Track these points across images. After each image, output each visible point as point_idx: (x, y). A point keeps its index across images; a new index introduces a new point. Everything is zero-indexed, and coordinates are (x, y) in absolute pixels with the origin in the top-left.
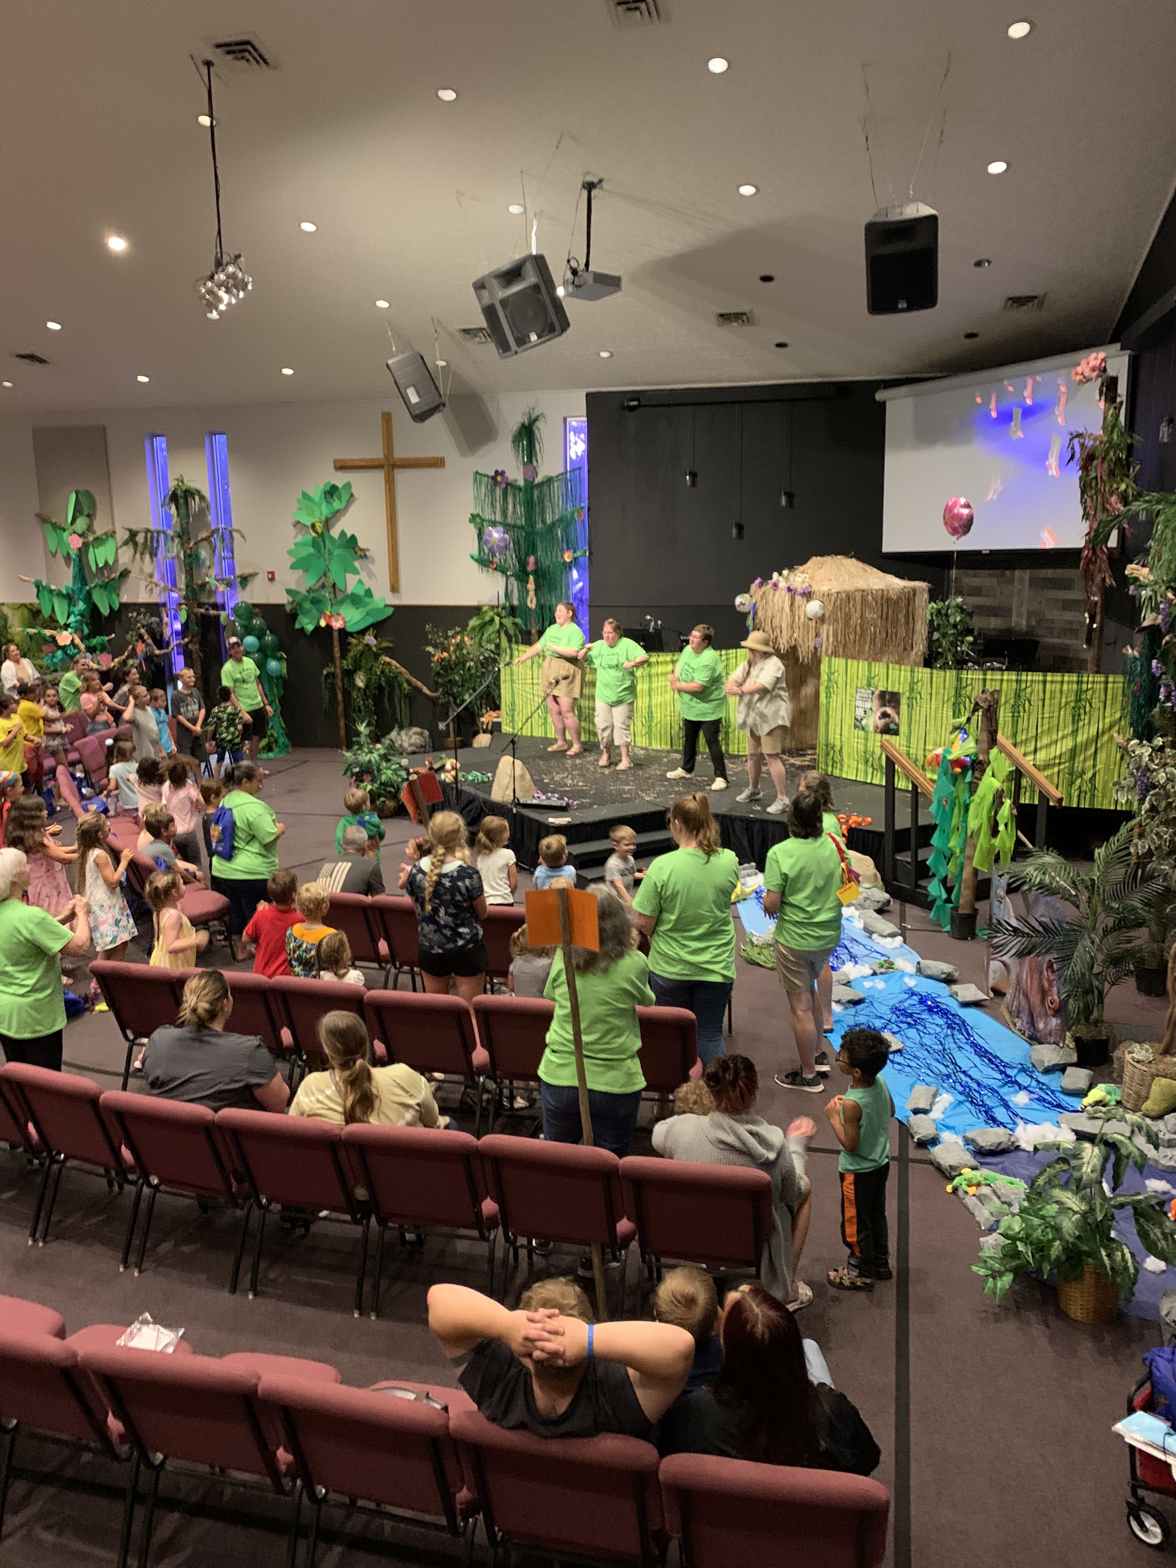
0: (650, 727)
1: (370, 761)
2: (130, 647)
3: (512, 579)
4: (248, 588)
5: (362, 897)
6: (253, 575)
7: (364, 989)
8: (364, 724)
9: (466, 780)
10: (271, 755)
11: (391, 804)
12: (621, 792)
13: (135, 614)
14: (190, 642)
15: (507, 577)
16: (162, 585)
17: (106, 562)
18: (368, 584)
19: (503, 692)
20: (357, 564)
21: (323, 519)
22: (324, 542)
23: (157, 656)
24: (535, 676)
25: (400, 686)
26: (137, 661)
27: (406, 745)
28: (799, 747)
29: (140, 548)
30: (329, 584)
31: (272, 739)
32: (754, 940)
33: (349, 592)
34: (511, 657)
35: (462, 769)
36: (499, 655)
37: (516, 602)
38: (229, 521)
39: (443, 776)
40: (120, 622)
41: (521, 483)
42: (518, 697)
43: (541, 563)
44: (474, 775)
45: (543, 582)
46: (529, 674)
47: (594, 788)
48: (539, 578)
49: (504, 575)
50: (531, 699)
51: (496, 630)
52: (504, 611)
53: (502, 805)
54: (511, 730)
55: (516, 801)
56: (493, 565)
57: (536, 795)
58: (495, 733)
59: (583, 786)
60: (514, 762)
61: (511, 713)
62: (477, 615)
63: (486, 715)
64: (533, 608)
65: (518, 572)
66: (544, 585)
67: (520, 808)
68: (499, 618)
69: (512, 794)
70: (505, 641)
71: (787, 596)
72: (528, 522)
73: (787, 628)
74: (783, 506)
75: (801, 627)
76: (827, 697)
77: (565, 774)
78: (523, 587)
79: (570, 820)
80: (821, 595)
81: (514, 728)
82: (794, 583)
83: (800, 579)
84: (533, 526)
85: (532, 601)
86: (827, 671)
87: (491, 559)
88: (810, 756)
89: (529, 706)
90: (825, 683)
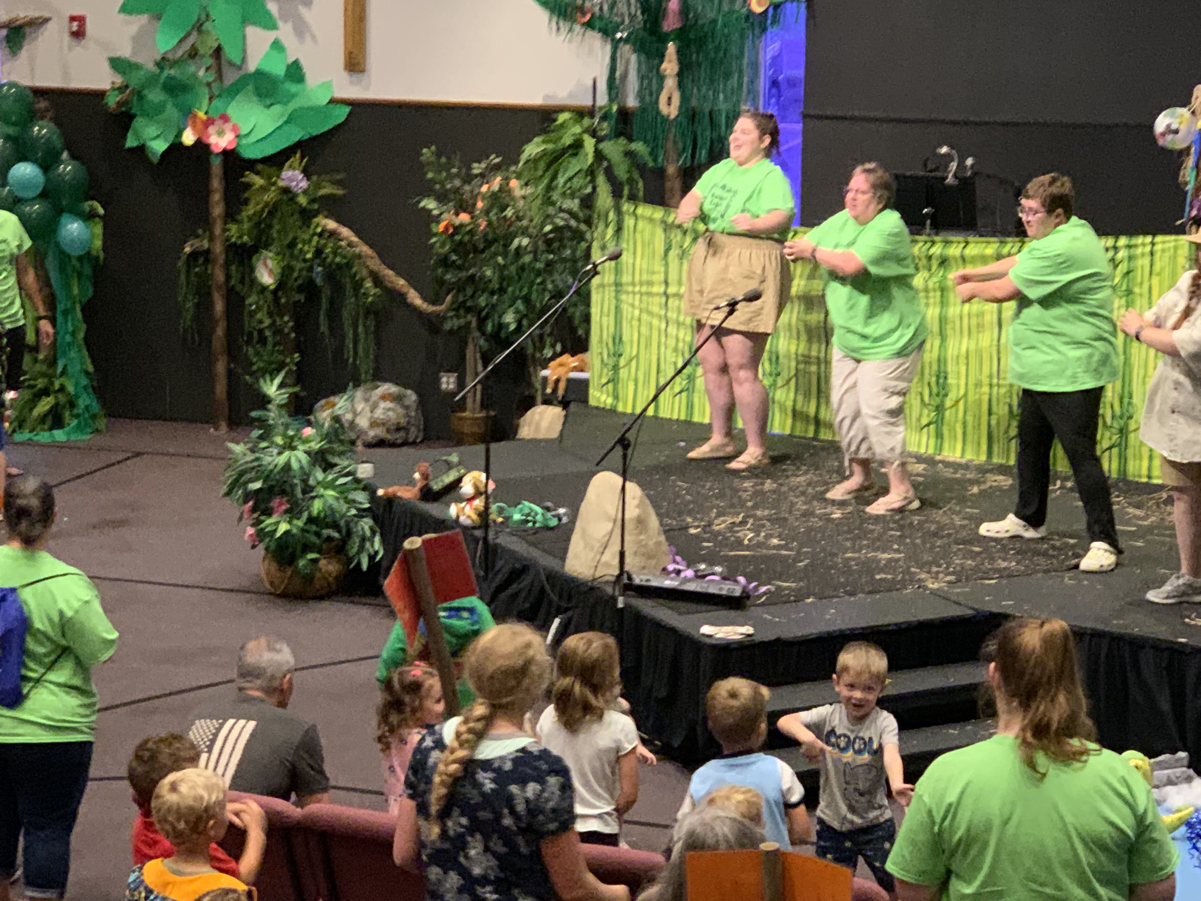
0: (940, 409)
1: (287, 467)
3: (626, 49)
4: (24, 53)
6: (39, 23)
8: (277, 381)
9: (508, 519)
10: (59, 435)
11: (329, 567)
12: (870, 568)
15: (616, 44)
18: (295, 51)
19: (595, 311)
20: (271, 6)
24: (673, 277)
25: (358, 285)
27: (363, 422)
30: (206, 48)
31: (63, 399)
33: (252, 67)
34: (619, 230)
35: (497, 496)
36: (588, 222)
37: (632, 102)
39: (453, 510)
42: (632, 326)
43: (695, 13)
44: (527, 511)
45: (698, 58)
46: (659, 272)
47: (807, 552)
48: (688, 46)
49: (609, 39)
50: (659, 331)
51: (585, 167)
52: (605, 125)
53: (592, 589)
54: (610, 401)
55: (626, 581)
56: (584, 14)
57: (671, 567)
58: (573, 407)
59: (778, 547)
60: (623, 488)
61: (611, 362)
62: (545, 131)
63: (552, 364)
64: (672, 117)
65: (642, 34)
66: (699, 65)
67: (634, 597)
68: (593, 141)
69: (616, 561)
70: (605, 195)
77: (737, 514)
78: (650, 68)
79: (751, 630)
81: (616, 397)
85: (670, 98)
87: (579, 2)
89: (655, 345)
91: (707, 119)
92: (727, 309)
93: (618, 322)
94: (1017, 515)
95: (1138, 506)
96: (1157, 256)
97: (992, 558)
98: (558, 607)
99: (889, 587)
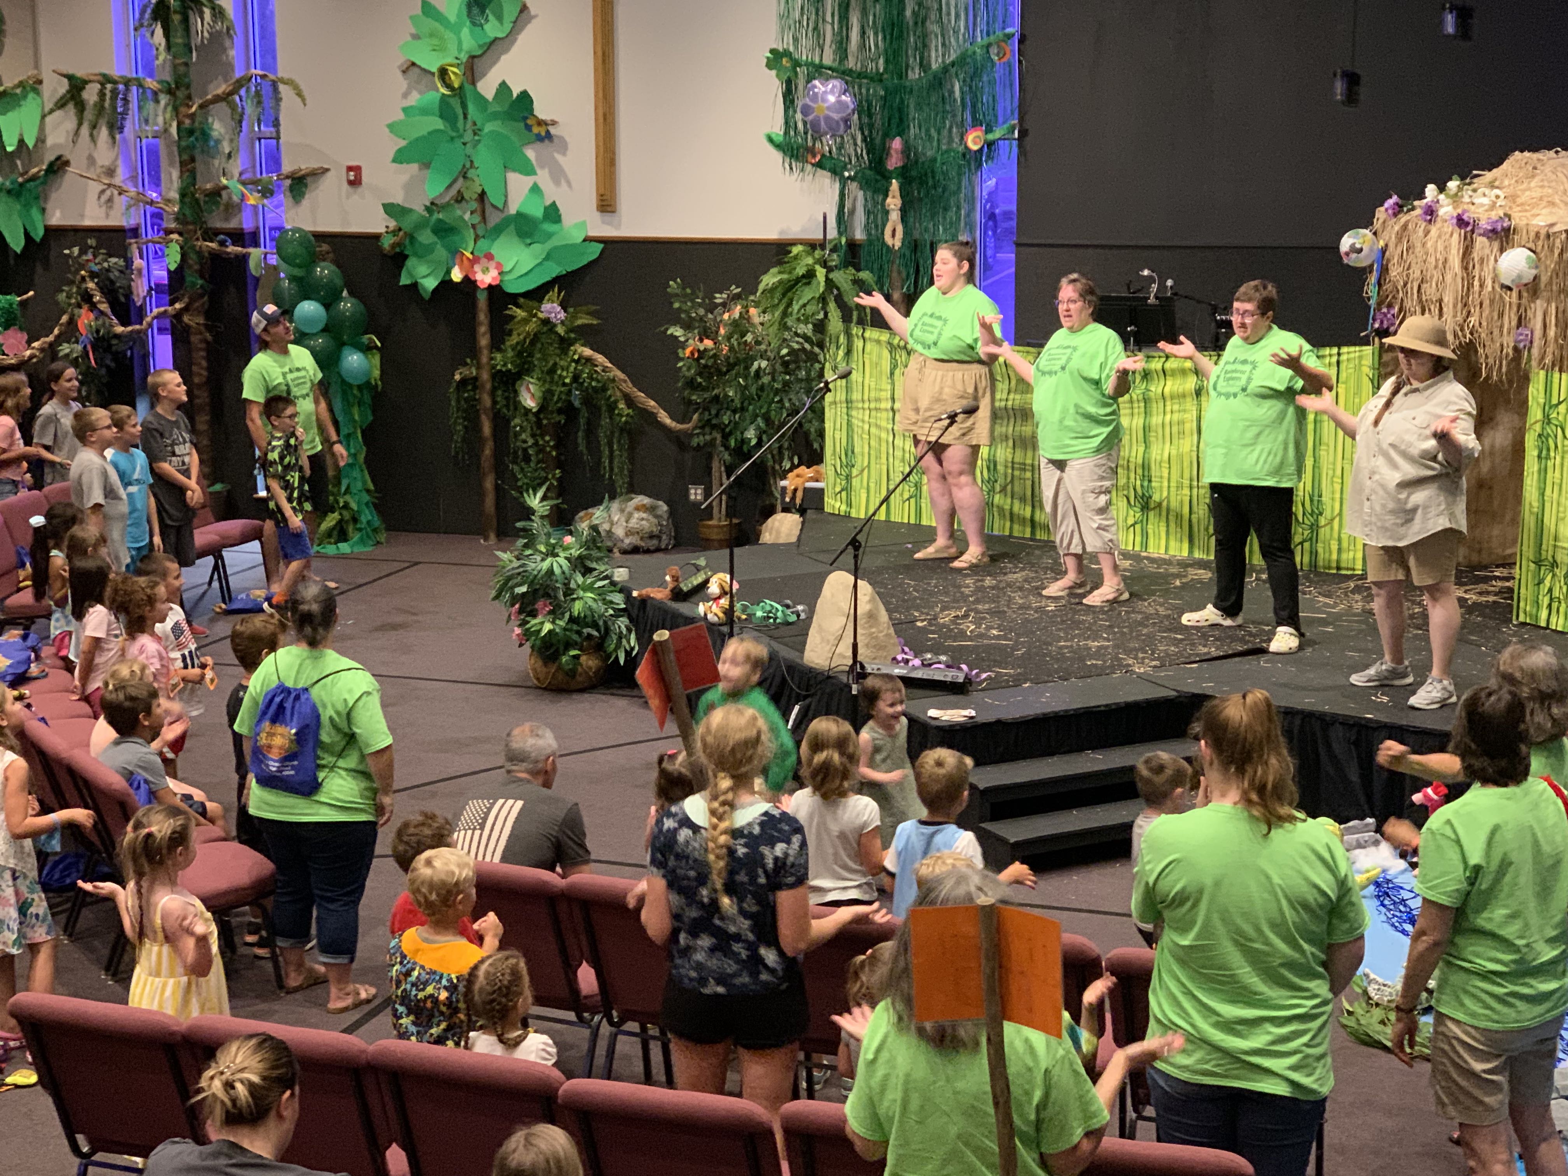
0: (1144, 510)
1: (550, 572)
2: (65, 318)
3: (853, 186)
4: (306, 202)
5: (545, 875)
6: (319, 173)
7: (557, 1074)
8: (540, 494)
9: (751, 616)
10: (344, 548)
11: (589, 662)
12: (1081, 655)
13: (76, 250)
14: (186, 309)
15: (844, 182)
16: (133, 191)
17: (21, 142)
18: (552, 193)
19: (828, 425)
20: (530, 153)
21: (464, 57)
22: (464, 106)
23: (117, 336)
25: (612, 407)
26: (79, 347)
27: (619, 532)
28: (1475, 561)
29: (89, 115)
30: (471, 194)
31: (347, 515)
32: (1372, 991)
33: (513, 210)
34: (849, 352)
35: (742, 596)
36: (821, 346)
37: (859, 235)
38: (270, 62)
39: (701, 609)
40: (47, 266)
42: (862, 438)
43: (916, 152)
44: (768, 608)
45: (919, 194)
46: (886, 390)
47: (1023, 642)
48: (910, 185)
49: (838, 178)
50: (887, 443)
51: (817, 295)
52: (835, 256)
53: (829, 677)
54: (844, 508)
55: (859, 670)
56: (814, 156)
57: (900, 657)
58: (809, 514)
59: (997, 637)
60: (855, 586)
61: (845, 471)
62: (780, 263)
63: (790, 475)
64: (897, 247)
65: (867, 172)
66: (921, 200)
68: (824, 271)
69: (850, 653)
70: (836, 320)
71: (1456, 236)
72: (891, 67)
73: (1455, 306)
74: (1449, 36)
75: (1486, 303)
76: (1539, 457)
77: (960, 608)
78: (876, 204)
79: (973, 713)
80: (1532, 235)
81: (849, 504)
82: (1473, 208)
83: (1485, 201)
84: (902, 75)
85: (894, 231)
86: (1542, 401)
87: (810, 144)
88: (1500, 584)
89: (884, 456)
90: (1538, 427)
92: (948, 421)
93: (850, 436)
94: (1215, 606)
95: (1328, 595)
96: (1343, 366)
97: (1193, 644)
98: (798, 695)
99: (1100, 672)
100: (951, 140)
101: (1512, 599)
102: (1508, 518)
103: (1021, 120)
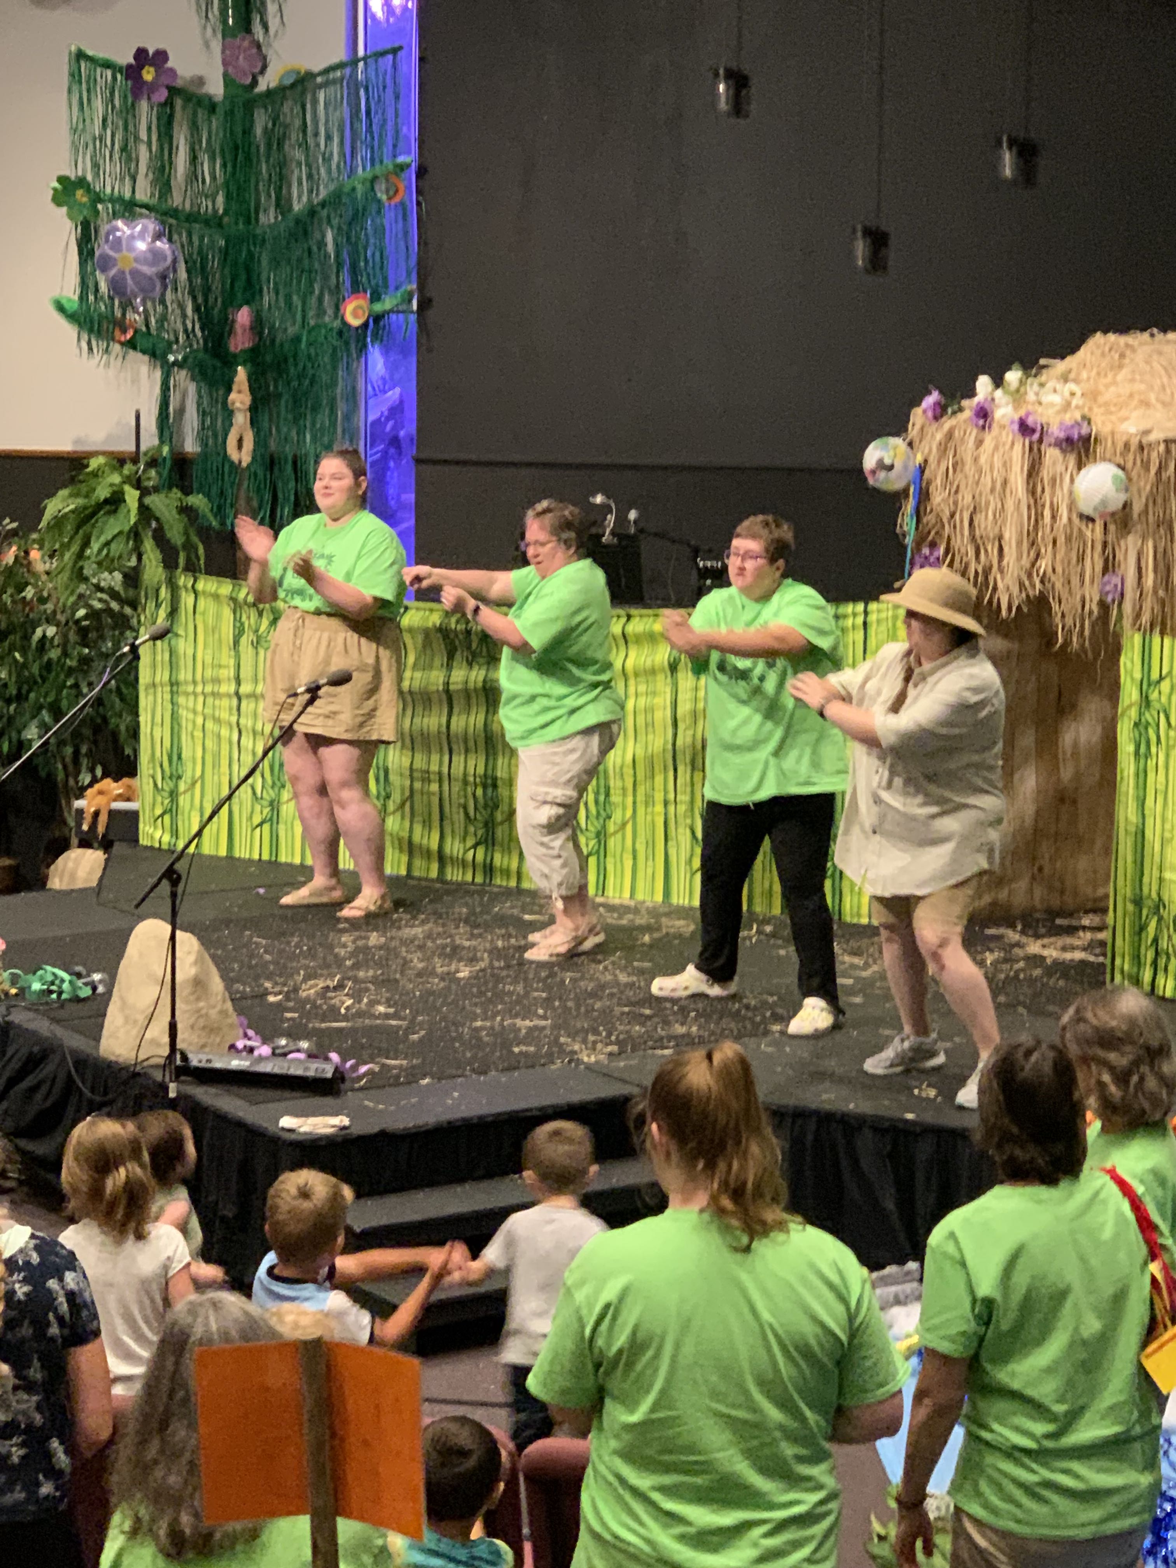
0: (601, 836)
3: (181, 376)
9: (22, 991)
12: (505, 1039)
15: (168, 370)
19: (144, 719)
24: (246, 672)
28: (1055, 902)
34: (173, 612)
36: (134, 604)
37: (191, 446)
41: (216, 88)
42: (193, 737)
43: (272, 328)
44: (50, 978)
45: (276, 387)
46: (228, 667)
47: (422, 1022)
48: (264, 373)
49: (158, 364)
50: (230, 743)
51: (127, 528)
52: (153, 473)
53: (136, 1075)
54: (166, 838)
55: (178, 1062)
56: (124, 331)
57: (240, 1044)
58: (117, 848)
59: (387, 1016)
60: (173, 938)
61: (168, 785)
62: (72, 481)
63: (89, 792)
64: (244, 464)
65: (201, 355)
66: (279, 396)
67: (189, 1083)
68: (137, 493)
69: (166, 1039)
70: (154, 563)
71: (1018, 447)
72: (234, 206)
73: (1019, 543)
74: (1006, 180)
75: (1061, 540)
76: (1137, 753)
77: (332, 976)
78: (213, 401)
79: (346, 1121)
80: (1120, 447)
81: (175, 833)
82: (1040, 410)
83: (1056, 399)
84: (250, 217)
85: (240, 441)
86: (1138, 675)
87: (118, 313)
88: (1089, 935)
89: (225, 762)
90: (1133, 713)
91: (289, 468)
93: (175, 733)
94: (698, 968)
95: (855, 953)
96: (872, 631)
97: (666, 1023)
98: (91, 1102)
99: (531, 1062)
100: (321, 312)
101: (1104, 955)
102: (1099, 844)
103: (421, 288)
